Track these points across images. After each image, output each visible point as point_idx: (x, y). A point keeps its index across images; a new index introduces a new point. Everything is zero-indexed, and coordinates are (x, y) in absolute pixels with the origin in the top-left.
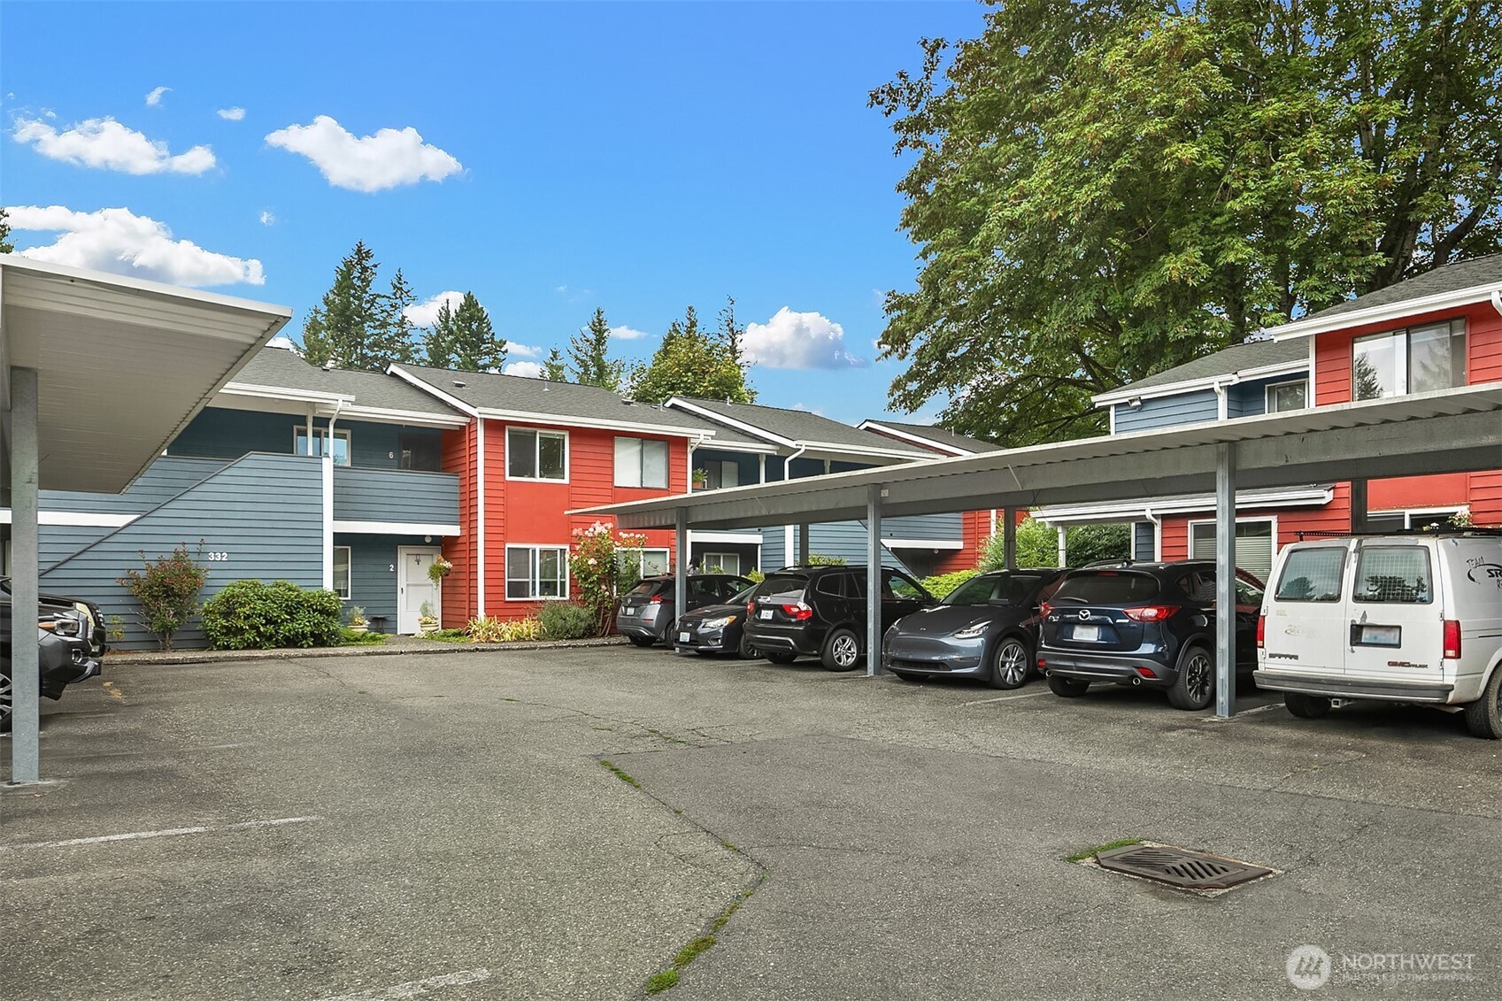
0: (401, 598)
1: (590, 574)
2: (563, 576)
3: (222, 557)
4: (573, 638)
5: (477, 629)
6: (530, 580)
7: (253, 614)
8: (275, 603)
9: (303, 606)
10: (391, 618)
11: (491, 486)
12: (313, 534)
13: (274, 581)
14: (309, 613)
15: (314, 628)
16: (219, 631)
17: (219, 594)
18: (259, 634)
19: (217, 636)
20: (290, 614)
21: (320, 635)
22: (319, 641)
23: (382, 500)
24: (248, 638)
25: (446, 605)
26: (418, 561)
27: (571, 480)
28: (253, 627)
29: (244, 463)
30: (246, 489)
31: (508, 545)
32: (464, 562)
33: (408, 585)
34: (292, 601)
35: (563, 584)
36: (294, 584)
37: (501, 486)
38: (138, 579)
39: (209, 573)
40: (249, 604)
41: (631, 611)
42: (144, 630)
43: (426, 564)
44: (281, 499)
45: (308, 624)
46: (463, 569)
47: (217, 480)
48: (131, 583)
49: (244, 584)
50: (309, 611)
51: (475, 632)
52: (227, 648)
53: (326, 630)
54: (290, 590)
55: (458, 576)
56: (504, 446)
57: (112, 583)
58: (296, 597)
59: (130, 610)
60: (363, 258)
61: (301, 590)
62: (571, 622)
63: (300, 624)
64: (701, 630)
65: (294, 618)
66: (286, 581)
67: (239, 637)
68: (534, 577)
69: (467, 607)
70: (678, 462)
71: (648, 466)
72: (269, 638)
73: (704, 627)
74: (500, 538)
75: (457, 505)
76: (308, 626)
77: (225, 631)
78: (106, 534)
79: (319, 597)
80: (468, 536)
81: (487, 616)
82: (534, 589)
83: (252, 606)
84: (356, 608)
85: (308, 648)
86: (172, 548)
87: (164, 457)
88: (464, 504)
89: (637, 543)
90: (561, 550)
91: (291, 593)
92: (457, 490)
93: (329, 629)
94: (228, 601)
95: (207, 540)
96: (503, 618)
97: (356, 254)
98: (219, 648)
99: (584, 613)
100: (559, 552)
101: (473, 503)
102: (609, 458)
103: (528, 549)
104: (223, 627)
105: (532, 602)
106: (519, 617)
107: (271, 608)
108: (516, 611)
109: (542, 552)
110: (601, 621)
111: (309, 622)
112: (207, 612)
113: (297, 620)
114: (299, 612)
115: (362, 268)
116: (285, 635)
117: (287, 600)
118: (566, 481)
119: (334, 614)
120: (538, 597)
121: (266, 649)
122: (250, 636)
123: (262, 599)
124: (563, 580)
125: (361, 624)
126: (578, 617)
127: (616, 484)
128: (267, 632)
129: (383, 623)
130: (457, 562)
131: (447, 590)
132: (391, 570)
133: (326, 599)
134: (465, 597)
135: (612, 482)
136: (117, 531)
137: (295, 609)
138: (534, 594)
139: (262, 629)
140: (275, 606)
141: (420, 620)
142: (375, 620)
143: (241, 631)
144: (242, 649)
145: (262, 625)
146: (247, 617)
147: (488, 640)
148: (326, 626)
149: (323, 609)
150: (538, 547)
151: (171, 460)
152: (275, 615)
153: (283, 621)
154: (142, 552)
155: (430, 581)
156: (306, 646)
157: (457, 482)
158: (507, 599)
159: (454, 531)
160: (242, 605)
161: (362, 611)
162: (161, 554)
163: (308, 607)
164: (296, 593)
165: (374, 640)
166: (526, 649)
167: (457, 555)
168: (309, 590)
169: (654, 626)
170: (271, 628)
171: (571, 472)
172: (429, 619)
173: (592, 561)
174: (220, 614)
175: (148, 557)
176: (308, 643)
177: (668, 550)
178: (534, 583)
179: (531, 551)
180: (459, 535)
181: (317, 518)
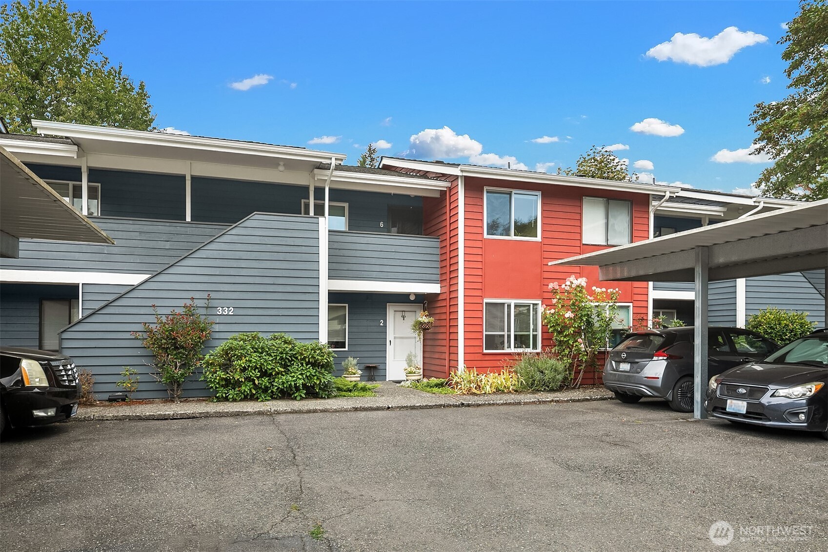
0: (390, 349)
1: (565, 327)
2: (535, 330)
3: (229, 311)
4: (552, 390)
5: (458, 380)
6: (506, 333)
7: (249, 366)
8: (271, 355)
9: (297, 358)
10: (381, 367)
11: (470, 244)
12: (310, 289)
13: (272, 333)
14: (302, 365)
15: (306, 381)
16: (218, 383)
17: (221, 346)
18: (256, 387)
19: (216, 388)
20: (285, 366)
21: (313, 387)
22: (312, 393)
23: (373, 261)
24: (245, 391)
25: (427, 355)
26: (404, 317)
27: (543, 238)
28: (249, 379)
29: (248, 223)
30: (250, 248)
31: (486, 300)
32: (444, 317)
33: (395, 338)
34: (287, 354)
35: (535, 337)
36: (289, 337)
37: (479, 244)
38: (151, 332)
39: (214, 326)
40: (245, 357)
41: (625, 367)
42: (155, 380)
43: (411, 320)
44: (281, 256)
45: (300, 377)
46: (443, 323)
47: (225, 238)
48: (145, 335)
49: (242, 337)
50: (302, 364)
51: (457, 383)
52: (226, 399)
53: (318, 382)
54: (285, 342)
55: (437, 330)
56: (482, 206)
57: (128, 336)
58: (291, 350)
59: (143, 361)
60: (372, 153)
61: (298, 343)
62: (549, 375)
63: (293, 377)
64: (766, 400)
65: (289, 370)
66: (283, 334)
67: (237, 389)
68: (509, 330)
69: (447, 358)
70: (640, 221)
71: (613, 225)
72: (265, 390)
73: (773, 396)
74: (479, 293)
75: (438, 265)
76: (300, 379)
77: (224, 383)
78: (123, 292)
79: (312, 350)
80: (448, 293)
81: (469, 369)
82: (509, 341)
83: (247, 358)
84: (351, 359)
85: (301, 400)
86: (182, 303)
87: (188, 223)
88: (444, 264)
89: (610, 297)
90: (533, 304)
91: (286, 345)
92: (438, 251)
93: (321, 381)
94: (227, 354)
95: (213, 295)
96: (482, 370)
97: (368, 151)
98: (219, 400)
99: (560, 366)
100: (532, 306)
101: (453, 261)
102: (578, 217)
103: (504, 304)
104: (222, 379)
105: (509, 354)
106: (497, 369)
107: (266, 361)
108: (494, 364)
109: (516, 306)
110: (573, 373)
111: (301, 374)
112: (208, 364)
113: (291, 373)
114: (293, 364)
115: (371, 159)
116: (279, 388)
117: (282, 353)
118: (539, 238)
119: (326, 366)
120: (513, 350)
121: (262, 401)
122: (245, 388)
123: (258, 352)
124: (535, 333)
125: (355, 374)
126: (556, 370)
127: (584, 242)
128: (261, 384)
129: (373, 371)
130: (437, 317)
131: (429, 343)
132: (381, 325)
133: (318, 352)
134: (446, 349)
135: (581, 240)
136: (134, 288)
137: (290, 361)
138: (509, 347)
139: (257, 382)
140: (271, 359)
141: (405, 370)
142: (369, 369)
143: (238, 383)
144: (241, 400)
145: (258, 378)
146: (244, 370)
147: (470, 393)
148: (318, 378)
149: (315, 361)
150: (513, 302)
151: (194, 225)
152: (269, 367)
153: (277, 373)
154: (154, 306)
155: (414, 335)
156: (298, 398)
157: (437, 244)
158: (485, 351)
159: (434, 288)
160: (239, 358)
161: (355, 362)
162: (173, 308)
163: (302, 359)
164: (290, 346)
165: (364, 391)
166: (510, 404)
167: (438, 311)
168: (303, 343)
169: (660, 386)
170: (265, 380)
171: (543, 231)
172: (413, 370)
173: (569, 314)
174: (220, 366)
175: (160, 311)
176: (301, 396)
177: (631, 304)
178: (509, 336)
179: (506, 306)
180: (439, 292)
181: (314, 274)
